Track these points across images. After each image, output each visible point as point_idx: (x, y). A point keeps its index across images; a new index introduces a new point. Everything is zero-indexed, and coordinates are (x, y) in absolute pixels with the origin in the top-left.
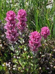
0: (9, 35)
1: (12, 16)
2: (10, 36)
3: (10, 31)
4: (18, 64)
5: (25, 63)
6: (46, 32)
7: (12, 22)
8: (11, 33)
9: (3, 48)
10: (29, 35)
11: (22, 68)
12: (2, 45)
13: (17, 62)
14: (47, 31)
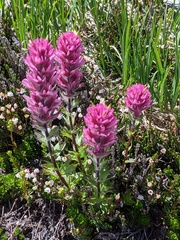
0: (34, 103)
1: (42, 53)
2: (37, 105)
3: (38, 94)
4: (58, 177)
5: (77, 177)
6: (140, 99)
7: (43, 70)
8: (41, 98)
9: (20, 127)
10: (98, 94)
11: (69, 189)
12: (17, 119)
13: (55, 174)
14: (142, 97)
